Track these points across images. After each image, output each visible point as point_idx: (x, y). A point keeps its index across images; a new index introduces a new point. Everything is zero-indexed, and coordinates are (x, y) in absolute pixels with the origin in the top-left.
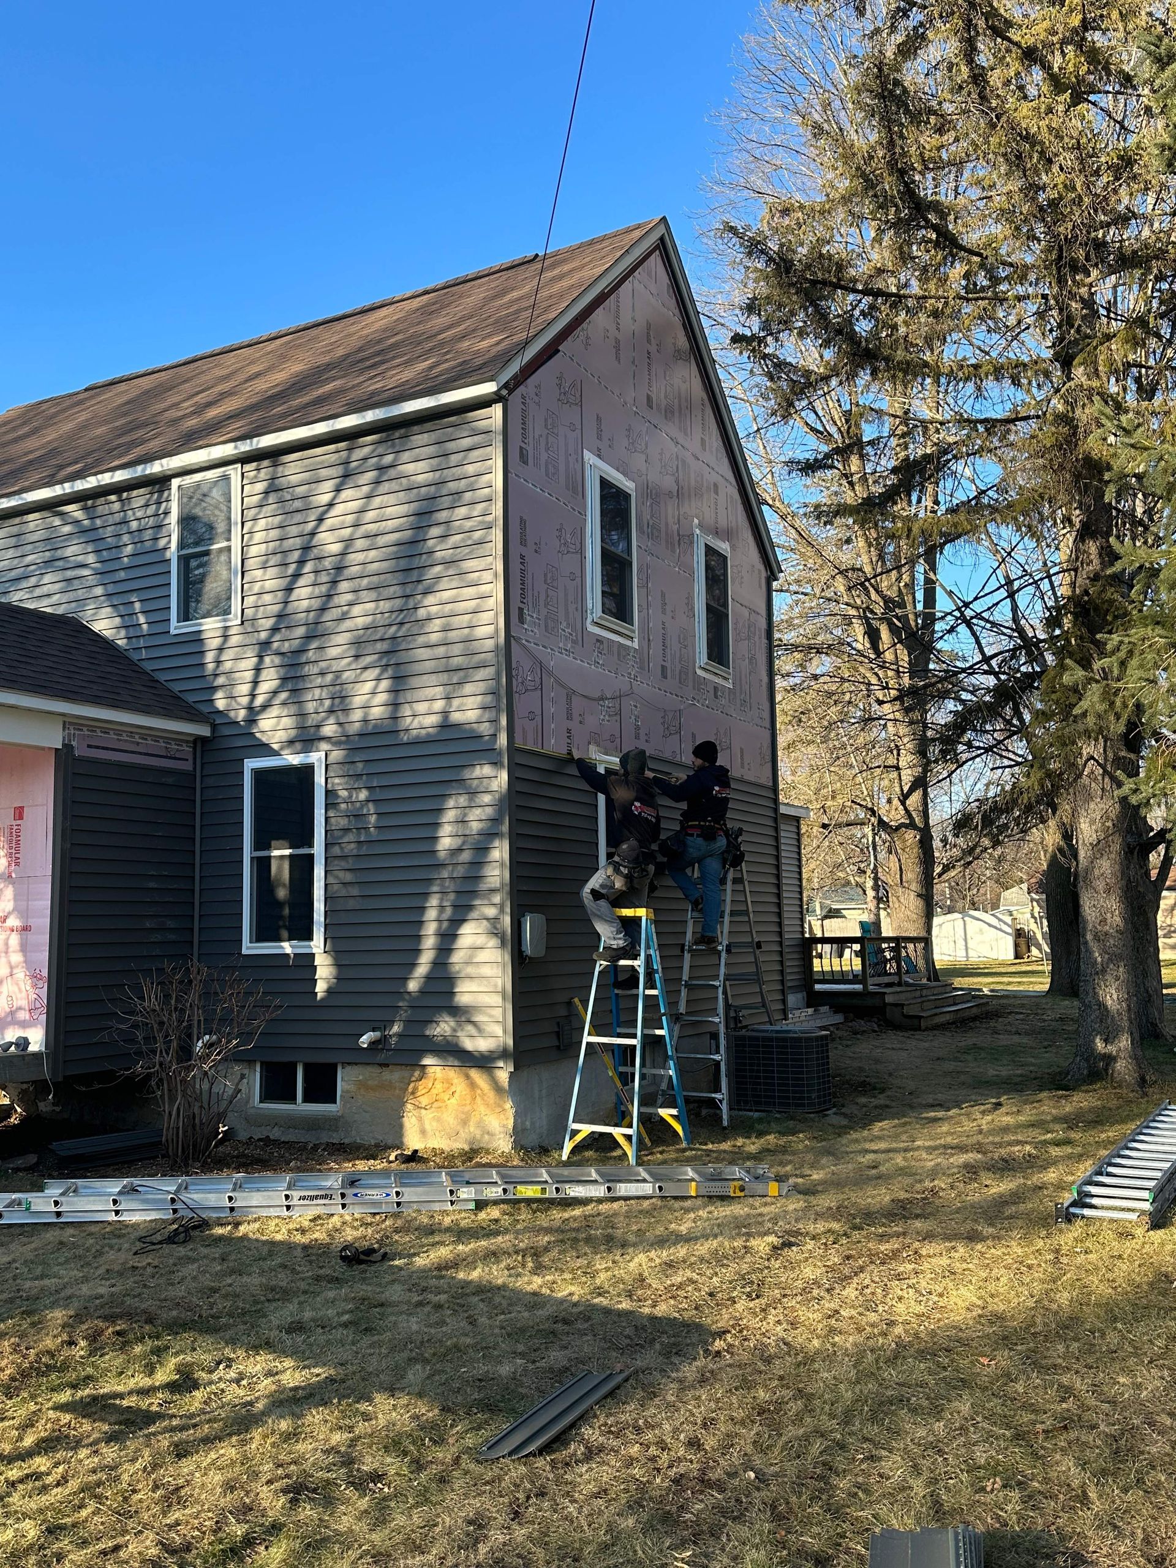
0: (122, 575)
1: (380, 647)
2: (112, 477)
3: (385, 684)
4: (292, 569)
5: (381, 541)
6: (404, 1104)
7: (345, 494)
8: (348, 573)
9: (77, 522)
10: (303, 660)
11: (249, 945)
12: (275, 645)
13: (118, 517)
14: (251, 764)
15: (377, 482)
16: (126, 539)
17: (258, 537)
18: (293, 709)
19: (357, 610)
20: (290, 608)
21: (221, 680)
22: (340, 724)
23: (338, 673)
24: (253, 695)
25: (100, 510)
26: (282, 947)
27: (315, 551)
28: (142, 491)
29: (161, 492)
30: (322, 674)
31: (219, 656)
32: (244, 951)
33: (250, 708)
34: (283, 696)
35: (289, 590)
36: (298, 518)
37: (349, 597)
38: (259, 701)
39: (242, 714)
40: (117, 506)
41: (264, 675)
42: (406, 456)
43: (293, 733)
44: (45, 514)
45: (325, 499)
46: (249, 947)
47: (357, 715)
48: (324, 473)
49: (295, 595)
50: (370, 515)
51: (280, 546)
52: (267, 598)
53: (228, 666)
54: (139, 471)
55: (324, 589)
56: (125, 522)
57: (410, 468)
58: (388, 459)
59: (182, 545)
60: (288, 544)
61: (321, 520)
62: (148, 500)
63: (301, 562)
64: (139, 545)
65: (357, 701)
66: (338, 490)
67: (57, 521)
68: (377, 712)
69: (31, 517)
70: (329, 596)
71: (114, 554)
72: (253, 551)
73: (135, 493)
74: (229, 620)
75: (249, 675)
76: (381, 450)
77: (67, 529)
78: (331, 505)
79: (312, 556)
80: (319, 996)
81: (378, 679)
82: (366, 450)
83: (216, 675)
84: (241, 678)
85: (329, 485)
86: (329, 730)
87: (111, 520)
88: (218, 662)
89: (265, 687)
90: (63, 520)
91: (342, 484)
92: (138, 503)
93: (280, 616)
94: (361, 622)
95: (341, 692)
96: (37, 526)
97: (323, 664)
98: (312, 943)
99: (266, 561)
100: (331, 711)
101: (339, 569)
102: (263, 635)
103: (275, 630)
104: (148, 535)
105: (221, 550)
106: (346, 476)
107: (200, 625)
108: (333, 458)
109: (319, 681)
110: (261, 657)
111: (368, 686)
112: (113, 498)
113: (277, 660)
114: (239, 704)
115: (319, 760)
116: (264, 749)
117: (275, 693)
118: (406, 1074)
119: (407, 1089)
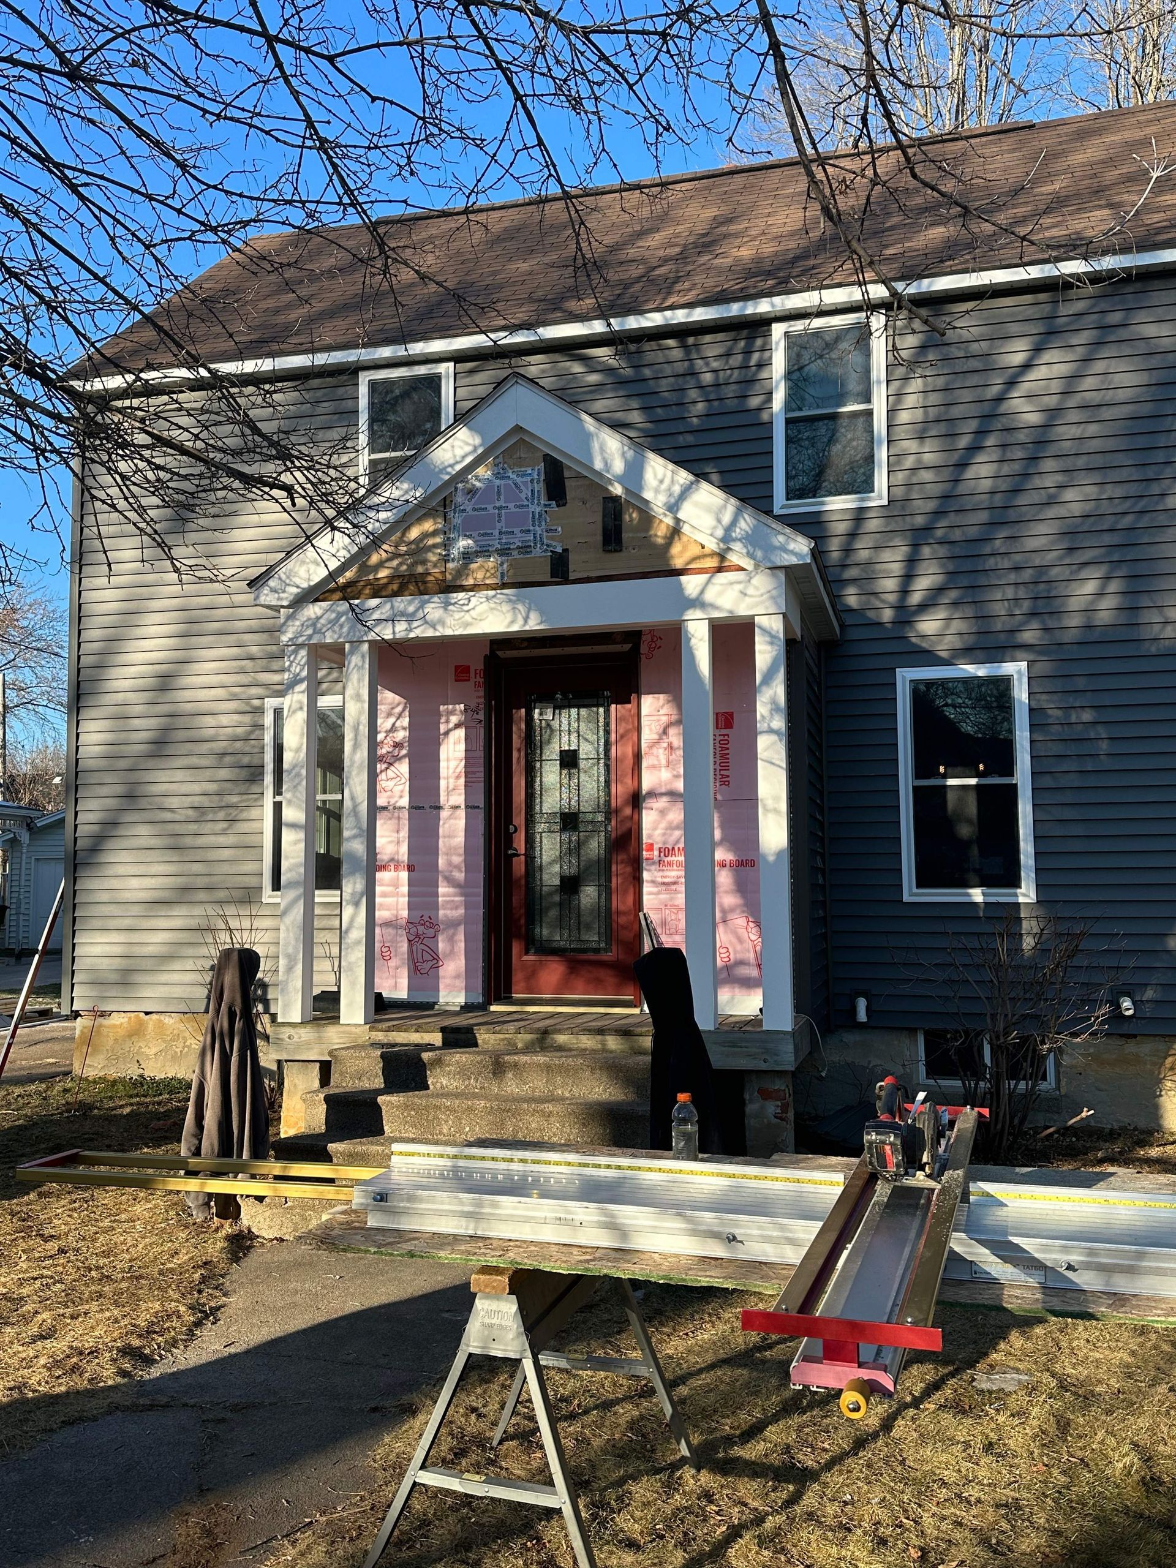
0: (690, 439)
1: (1108, 539)
2: (688, 315)
3: (1114, 586)
4: (964, 442)
5: (1107, 414)
6: (1160, 1081)
7: (1047, 357)
8: (1052, 449)
9: (609, 370)
10: (987, 550)
11: (915, 890)
12: (939, 533)
13: (681, 367)
14: (906, 676)
15: (1099, 344)
16: (693, 394)
17: (911, 400)
18: (969, 611)
19: (1069, 495)
20: (962, 488)
21: (852, 573)
22: (1046, 629)
23: (1043, 568)
24: (904, 592)
25: (649, 357)
26: (968, 895)
27: (1004, 420)
28: (720, 336)
29: (751, 339)
30: (1017, 569)
31: (850, 543)
32: (906, 898)
33: (900, 608)
34: (953, 594)
35: (962, 465)
36: (974, 380)
37: (1059, 478)
38: (915, 598)
39: (887, 615)
40: (677, 354)
41: (923, 567)
42: (1141, 316)
43: (971, 640)
44: (556, 357)
45: (1018, 359)
46: (911, 892)
47: (1075, 621)
48: (1014, 328)
49: (971, 472)
50: (1088, 383)
51: (946, 413)
52: (927, 476)
53: (863, 555)
54: (735, 309)
55: (1017, 467)
56: (693, 374)
57: (1151, 330)
58: (1116, 318)
59: (788, 406)
60: (956, 412)
61: (1011, 383)
62: (731, 349)
63: (981, 433)
64: (716, 403)
65: (1074, 604)
66: (1038, 350)
67: (577, 368)
68: (1104, 617)
69: (533, 359)
70: (1026, 475)
71: (674, 412)
72: (904, 417)
73: (708, 338)
74: (869, 499)
75: (897, 568)
76: (1104, 305)
77: (594, 378)
78: (1027, 366)
79: (1000, 427)
80: (1027, 954)
81: (1107, 578)
82: (1080, 306)
83: (844, 566)
84: (885, 571)
85: (1022, 344)
86: (1028, 636)
87: (668, 370)
88: (848, 550)
89: (923, 584)
90: (587, 365)
91: (1042, 342)
92: (711, 351)
93: (945, 497)
94: (1077, 509)
95: (1049, 591)
96: (543, 371)
97: (1017, 558)
98: (1019, 891)
99: (924, 430)
100: (1033, 614)
101: (1041, 443)
102: (920, 521)
103: (938, 514)
104: (731, 391)
105: (855, 415)
106: (1051, 333)
107: (823, 504)
108: (1031, 312)
109: (1012, 577)
110: (915, 546)
111: (1090, 587)
112: (671, 342)
113: (942, 551)
114: (883, 601)
115: (1019, 672)
116: (926, 657)
117: (940, 590)
118: (1161, 1046)
119: (1163, 1064)
